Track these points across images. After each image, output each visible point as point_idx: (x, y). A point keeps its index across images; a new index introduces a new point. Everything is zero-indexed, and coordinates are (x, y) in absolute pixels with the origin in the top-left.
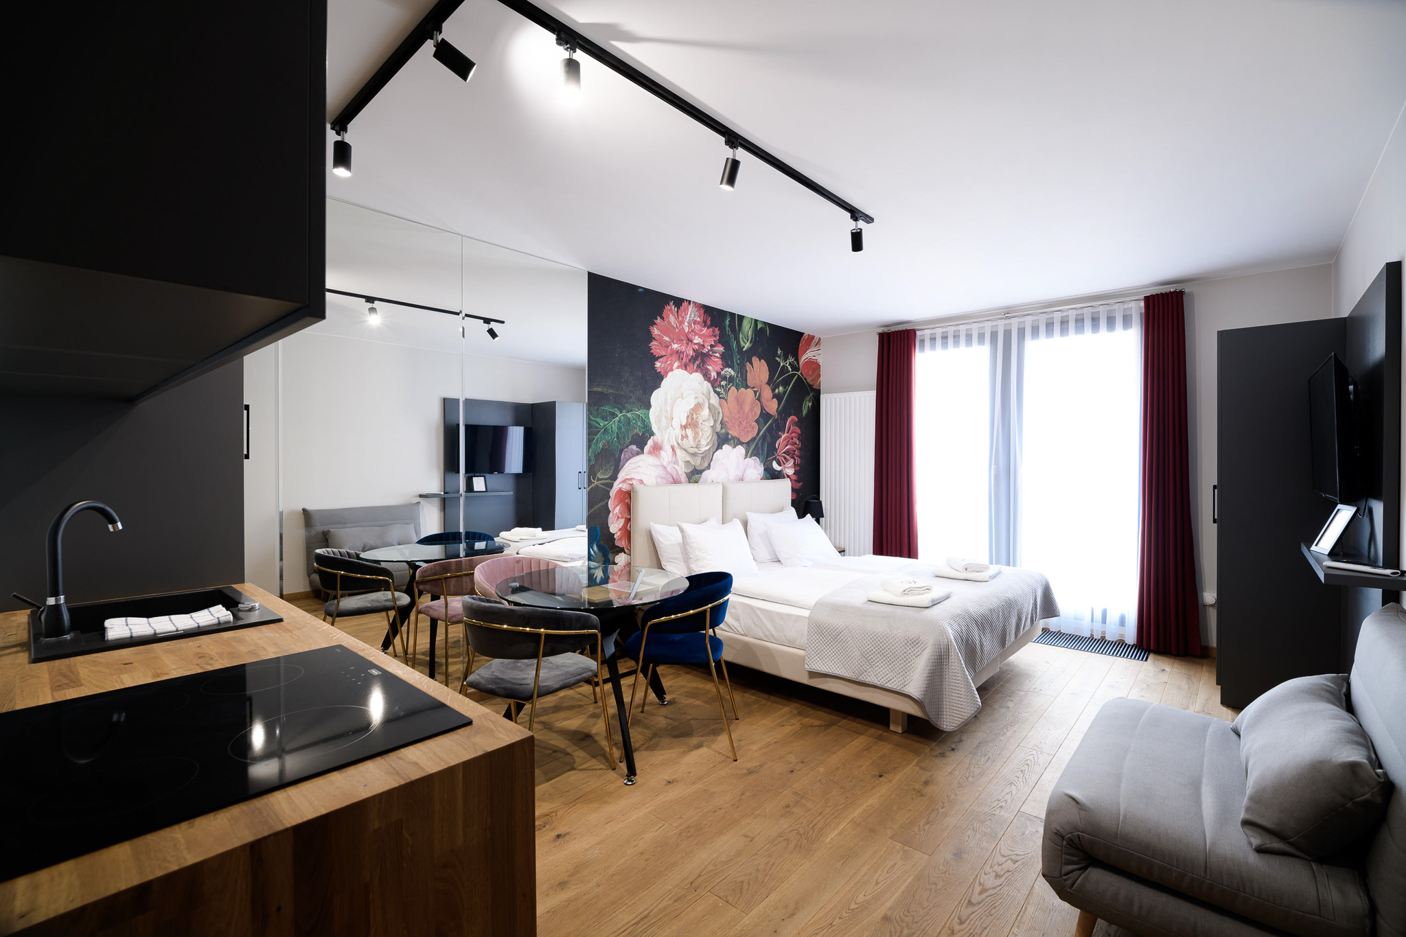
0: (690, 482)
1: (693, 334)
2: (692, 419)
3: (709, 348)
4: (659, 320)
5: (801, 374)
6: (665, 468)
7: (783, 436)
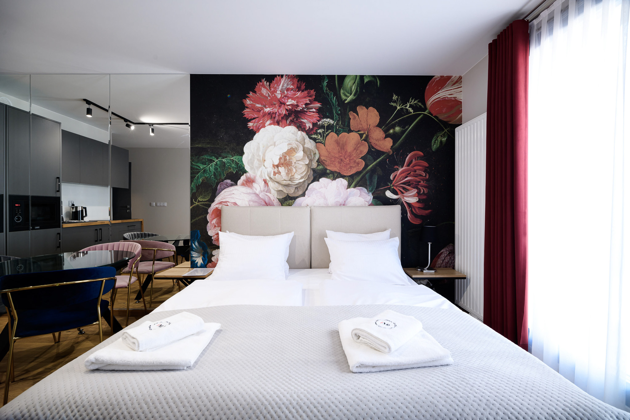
0: (282, 205)
1: (286, 98)
2: (285, 160)
3: (304, 106)
4: (251, 94)
5: (430, 113)
6: (257, 195)
7: (401, 170)
